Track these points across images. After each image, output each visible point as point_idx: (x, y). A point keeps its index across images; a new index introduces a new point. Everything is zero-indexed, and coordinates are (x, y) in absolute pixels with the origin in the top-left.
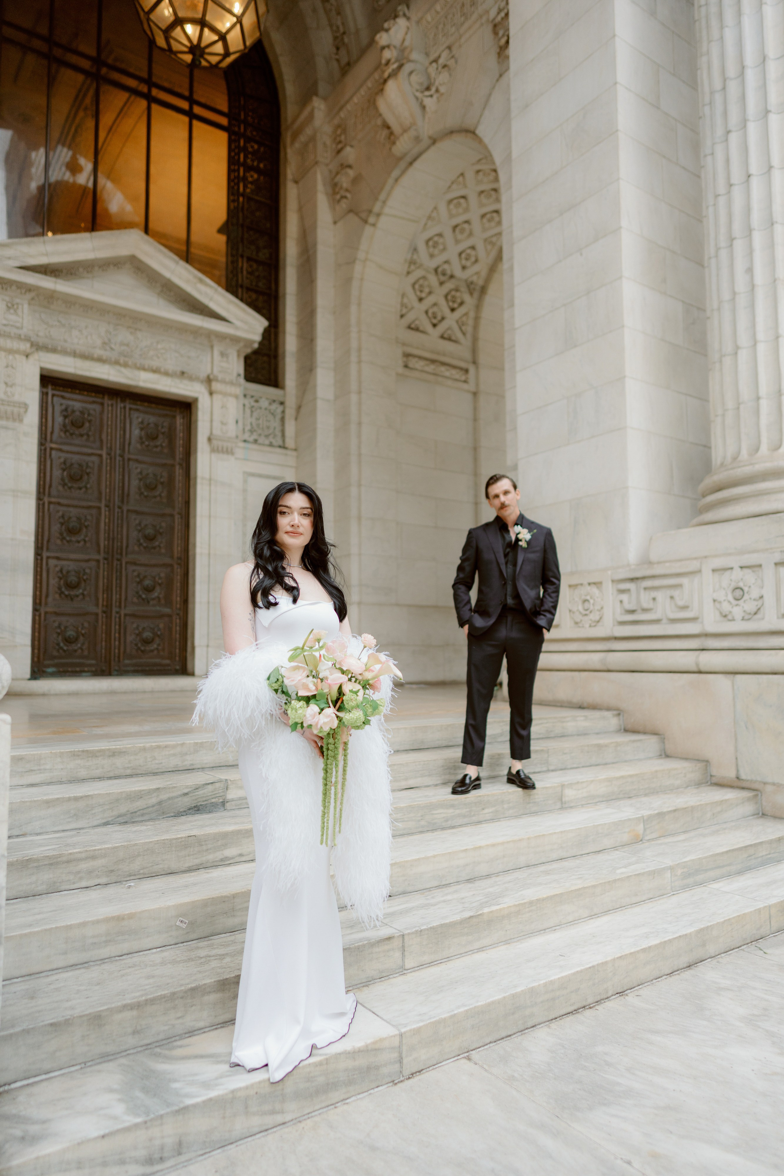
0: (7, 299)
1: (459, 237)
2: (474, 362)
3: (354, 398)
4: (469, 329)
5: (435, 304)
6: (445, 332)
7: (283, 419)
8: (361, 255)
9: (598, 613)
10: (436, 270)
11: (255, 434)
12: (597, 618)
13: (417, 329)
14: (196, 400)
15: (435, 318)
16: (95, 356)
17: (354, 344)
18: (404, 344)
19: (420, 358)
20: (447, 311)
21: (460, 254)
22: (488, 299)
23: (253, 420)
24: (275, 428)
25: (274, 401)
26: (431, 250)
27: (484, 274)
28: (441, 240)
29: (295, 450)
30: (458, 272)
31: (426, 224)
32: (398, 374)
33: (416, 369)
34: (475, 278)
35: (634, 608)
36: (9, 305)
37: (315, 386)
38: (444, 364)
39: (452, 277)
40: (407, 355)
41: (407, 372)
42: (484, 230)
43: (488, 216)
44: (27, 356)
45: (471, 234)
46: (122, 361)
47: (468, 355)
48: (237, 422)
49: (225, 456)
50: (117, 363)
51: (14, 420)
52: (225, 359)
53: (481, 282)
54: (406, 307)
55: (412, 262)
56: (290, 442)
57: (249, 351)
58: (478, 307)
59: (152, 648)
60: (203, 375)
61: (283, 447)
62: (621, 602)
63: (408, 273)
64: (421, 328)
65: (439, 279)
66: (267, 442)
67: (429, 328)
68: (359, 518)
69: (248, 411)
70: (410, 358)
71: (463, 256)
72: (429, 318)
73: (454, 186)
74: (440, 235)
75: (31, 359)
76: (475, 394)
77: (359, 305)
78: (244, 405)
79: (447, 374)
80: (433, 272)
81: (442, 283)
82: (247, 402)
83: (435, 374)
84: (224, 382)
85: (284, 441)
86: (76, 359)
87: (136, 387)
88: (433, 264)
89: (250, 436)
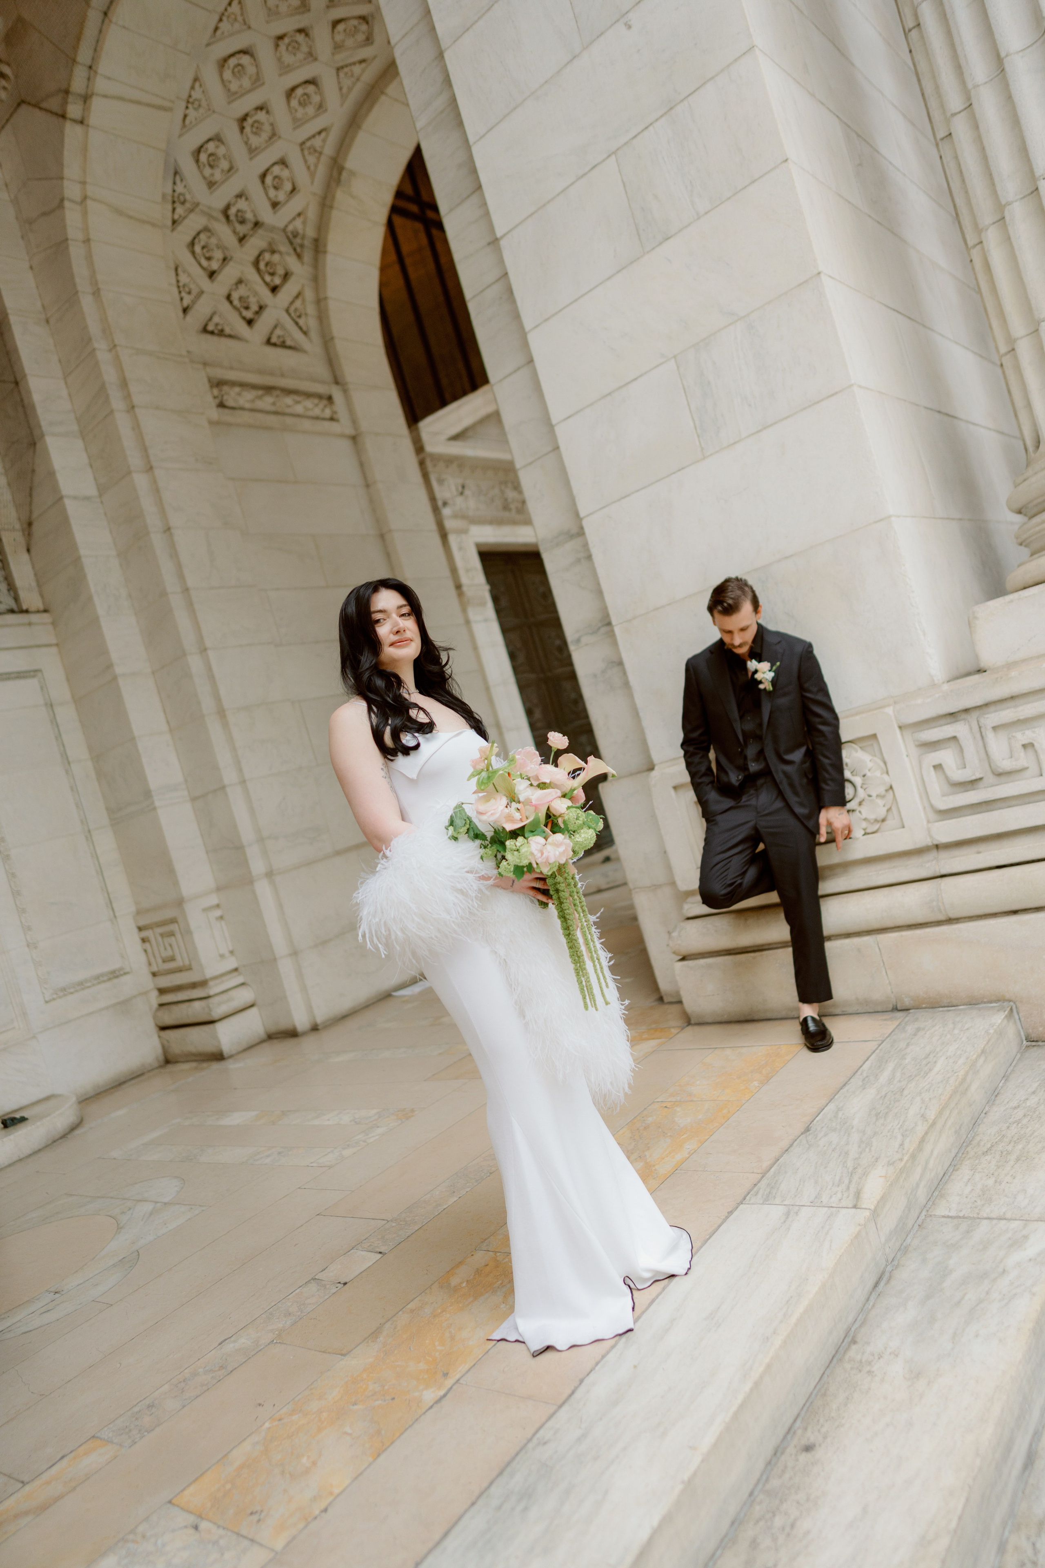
1: (255, 141)
2: (337, 381)
3: (141, 481)
4: (311, 323)
5: (240, 282)
6: (271, 333)
8: (72, 190)
9: (880, 802)
10: (225, 212)
12: (882, 812)
13: (221, 333)
15: (247, 308)
17: (110, 375)
18: (205, 364)
19: (243, 385)
20: (265, 292)
21: (263, 177)
22: (332, 261)
26: (207, 171)
27: (312, 214)
28: (221, 151)
30: (266, 215)
31: (185, 116)
32: (211, 423)
33: (242, 409)
34: (298, 224)
35: (978, 776)
37: (51, 474)
38: (289, 392)
39: (257, 224)
40: (218, 384)
41: (226, 416)
42: (298, 123)
43: (299, 92)
45: (274, 135)
47: (321, 370)
53: (311, 232)
54: (189, 293)
55: (176, 200)
56: (30, 598)
58: (317, 279)
61: (19, 610)
62: (938, 767)
63: (174, 222)
64: (228, 331)
65: (234, 232)
67: (241, 328)
68: (221, 713)
70: (225, 388)
71: (269, 179)
72: (235, 308)
73: (225, 26)
74: (217, 138)
76: (354, 439)
77: (97, 293)
79: (299, 409)
80: (223, 219)
81: (242, 239)
83: (276, 413)
85: (16, 599)
88: (218, 200)
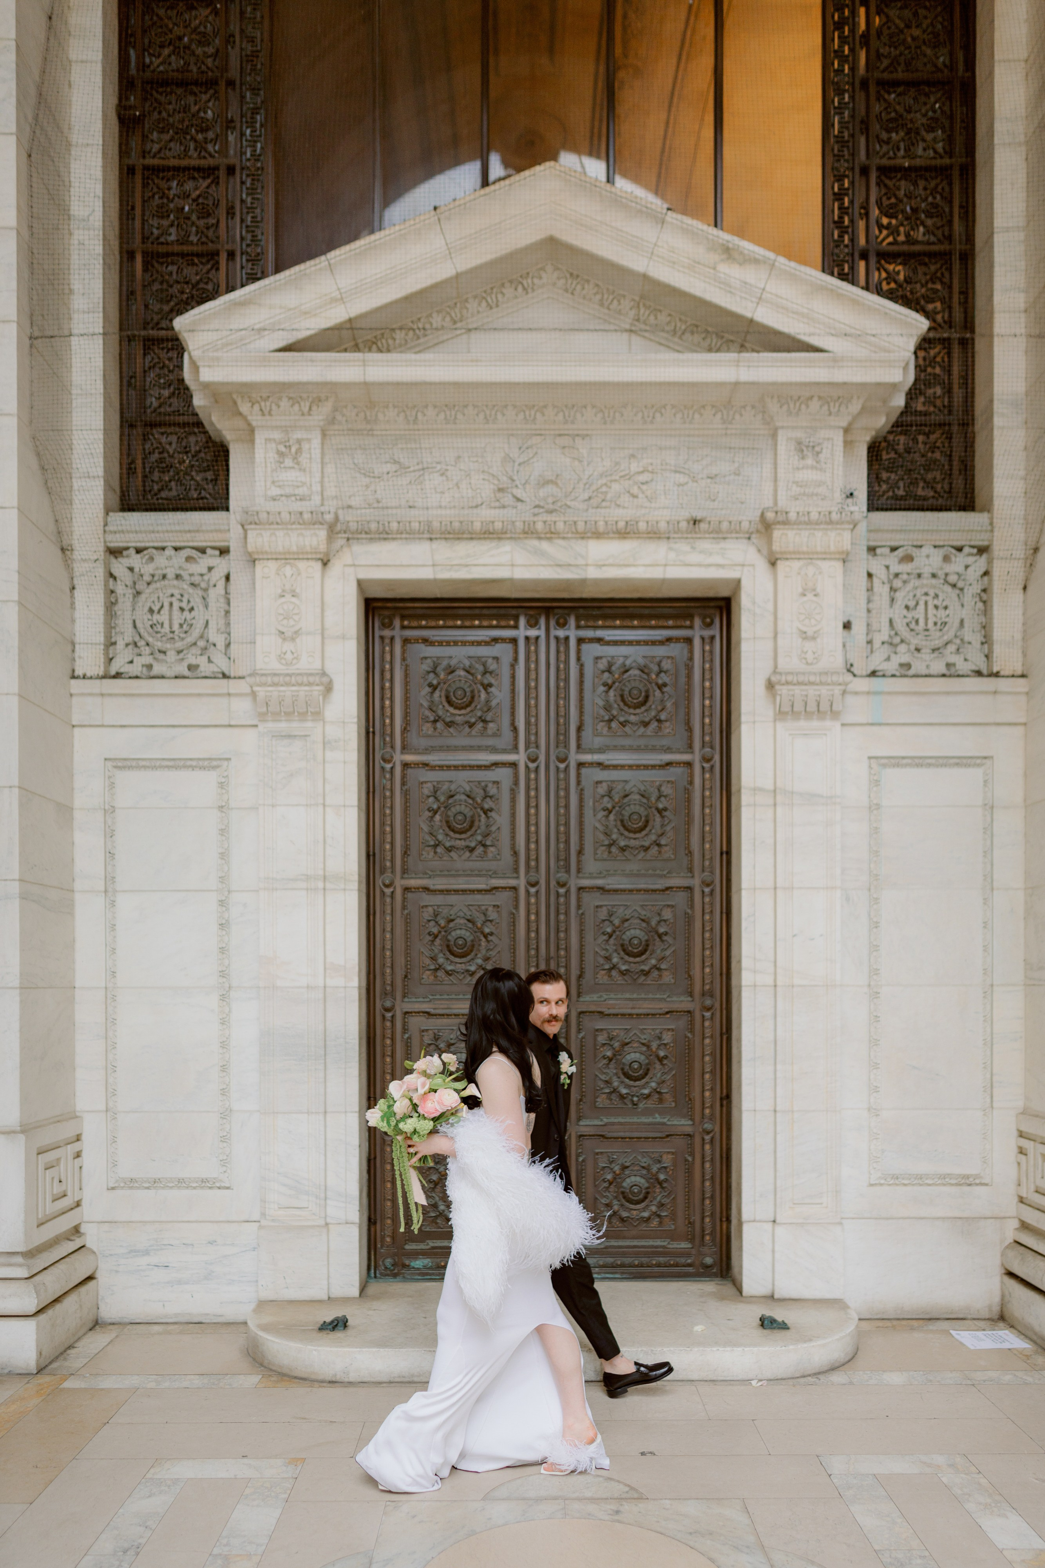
0: (277, 435)
7: (985, 596)
11: (902, 648)
14: (737, 584)
16: (477, 526)
23: (898, 612)
24: (962, 622)
25: (960, 549)
29: (1023, 676)
36: (282, 448)
44: (325, 564)
46: (540, 526)
48: (847, 626)
49: (815, 723)
50: (529, 532)
51: (303, 716)
52: (810, 461)
56: (1007, 657)
57: (880, 422)
59: (646, 1214)
60: (749, 516)
61: (987, 673)
66: (939, 667)
69: (882, 590)
75: (336, 567)
78: (870, 575)
82: (877, 566)
84: (806, 523)
85: (989, 655)
86: (435, 545)
87: (583, 581)
89: (888, 659)
